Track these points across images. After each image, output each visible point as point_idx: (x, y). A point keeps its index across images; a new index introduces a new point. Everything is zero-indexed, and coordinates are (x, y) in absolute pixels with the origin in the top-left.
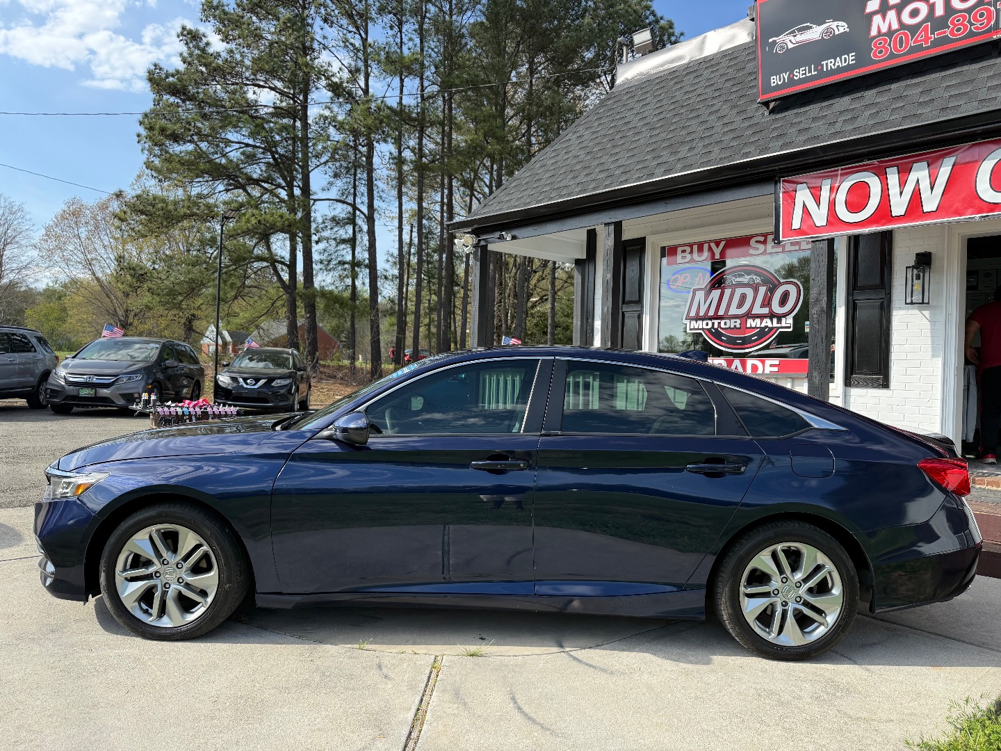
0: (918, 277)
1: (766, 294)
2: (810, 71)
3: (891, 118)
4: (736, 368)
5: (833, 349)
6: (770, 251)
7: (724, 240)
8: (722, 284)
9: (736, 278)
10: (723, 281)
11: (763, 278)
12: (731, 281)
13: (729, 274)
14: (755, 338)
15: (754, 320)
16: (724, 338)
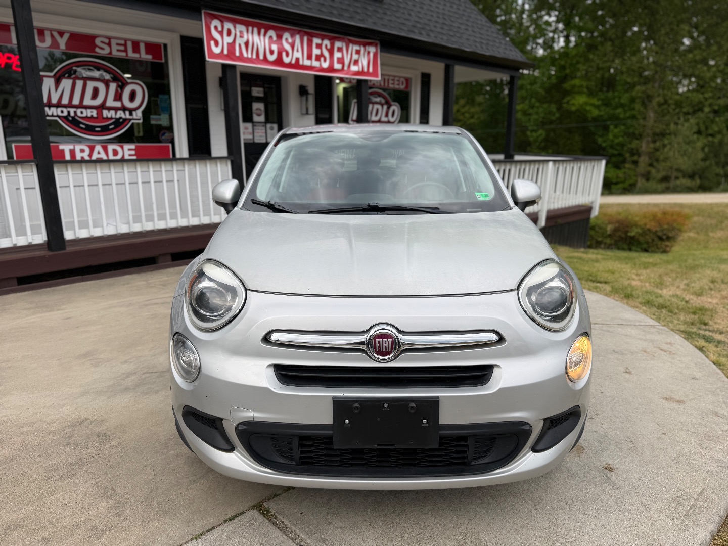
1: (117, 91)
4: (99, 153)
5: (172, 137)
6: (115, 53)
7: (67, 32)
8: (72, 75)
9: (86, 71)
10: (72, 72)
11: (112, 76)
12: (81, 74)
13: (78, 66)
14: (112, 127)
15: (109, 111)
16: (82, 126)
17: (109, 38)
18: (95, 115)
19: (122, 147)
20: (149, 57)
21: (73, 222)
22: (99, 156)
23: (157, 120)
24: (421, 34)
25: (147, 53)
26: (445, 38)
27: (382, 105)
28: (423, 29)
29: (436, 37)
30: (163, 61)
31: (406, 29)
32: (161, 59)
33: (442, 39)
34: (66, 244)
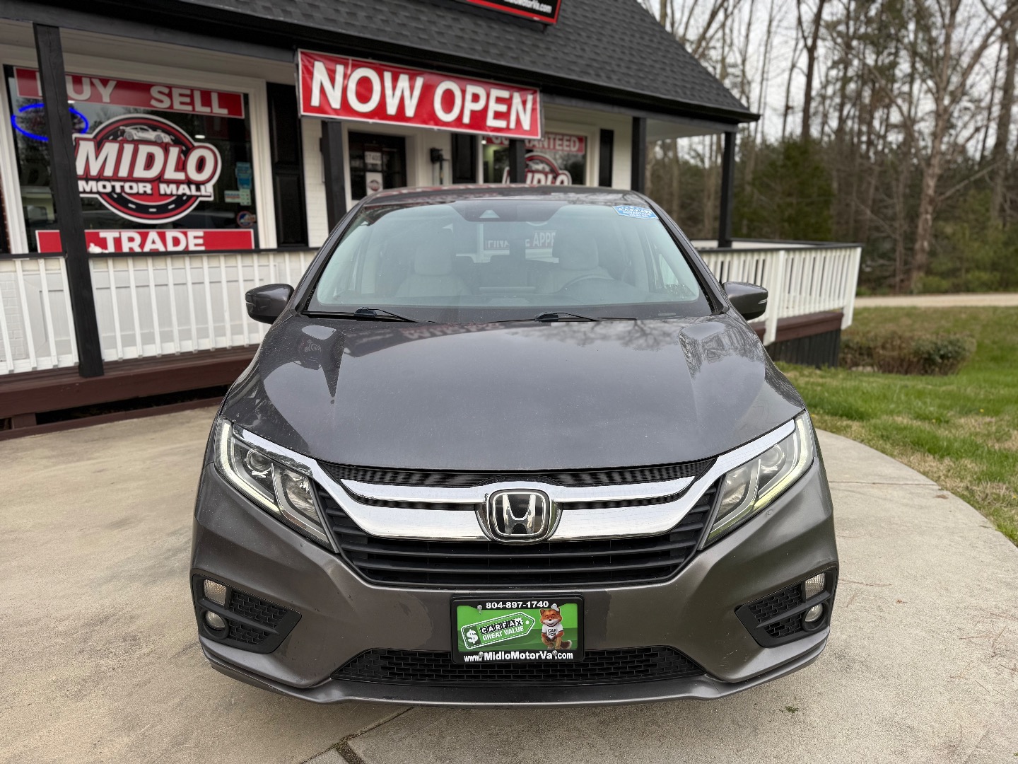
1: (179, 158)
4: (153, 242)
5: (254, 220)
6: (178, 107)
7: (113, 79)
8: (119, 137)
9: (138, 132)
10: (119, 133)
11: (173, 138)
12: (131, 135)
13: (127, 125)
14: (172, 206)
15: (168, 186)
16: (130, 205)
17: (170, 87)
18: (149, 191)
19: (185, 234)
20: (224, 112)
21: (114, 338)
22: (154, 247)
23: (233, 197)
24: (598, 75)
25: (221, 106)
26: (633, 81)
27: (546, 174)
28: (601, 68)
29: (619, 80)
30: (243, 117)
31: (577, 69)
32: (241, 115)
33: (628, 82)
34: (104, 367)
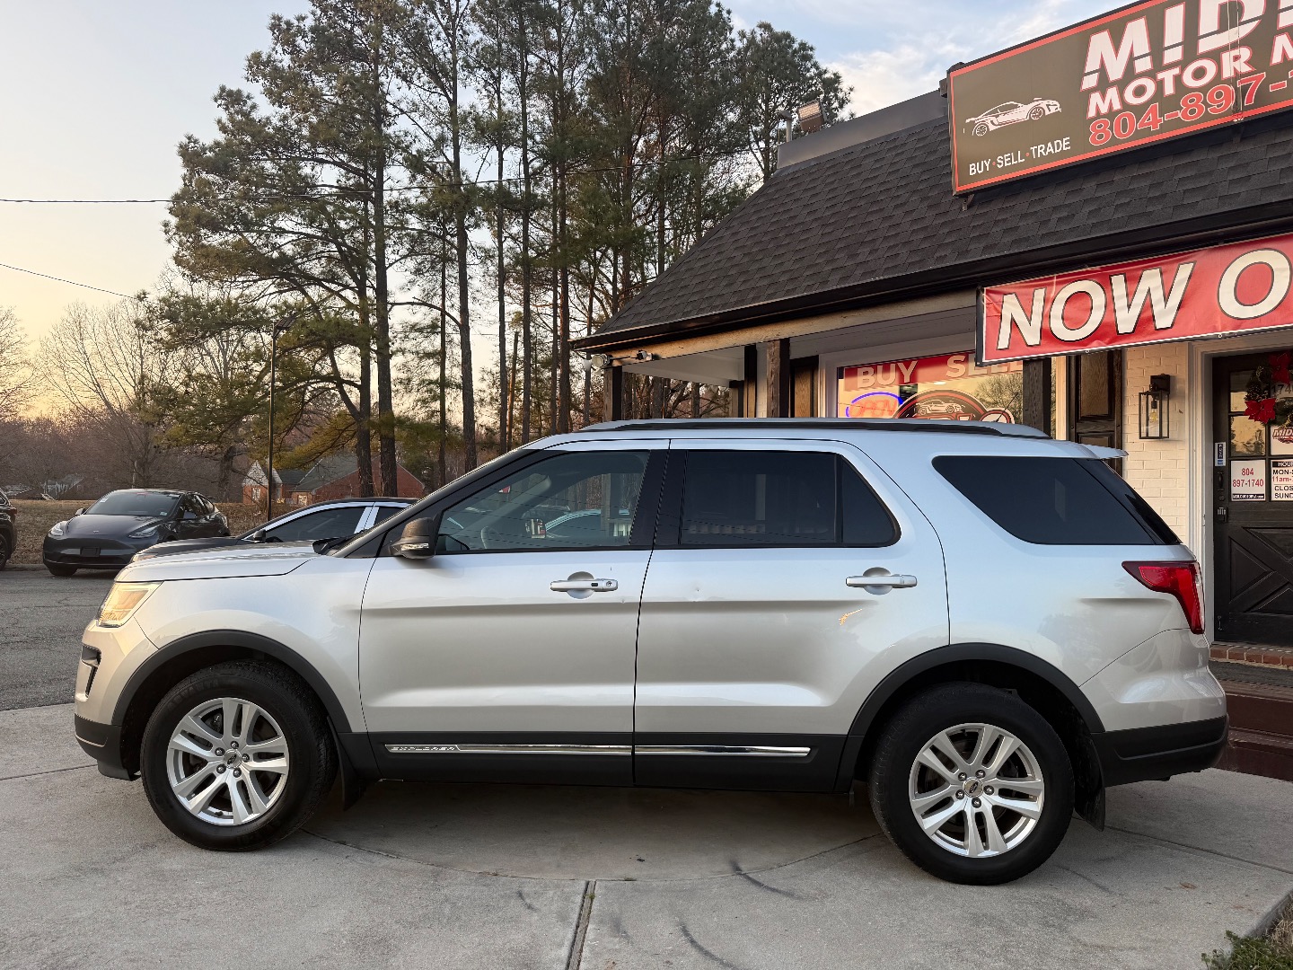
0: (1154, 406)
2: (1016, 159)
3: (1116, 217)
6: (972, 372)
7: (917, 358)
8: (913, 414)
9: (932, 406)
10: (914, 410)
11: (965, 406)
12: (924, 410)
13: (921, 402)
